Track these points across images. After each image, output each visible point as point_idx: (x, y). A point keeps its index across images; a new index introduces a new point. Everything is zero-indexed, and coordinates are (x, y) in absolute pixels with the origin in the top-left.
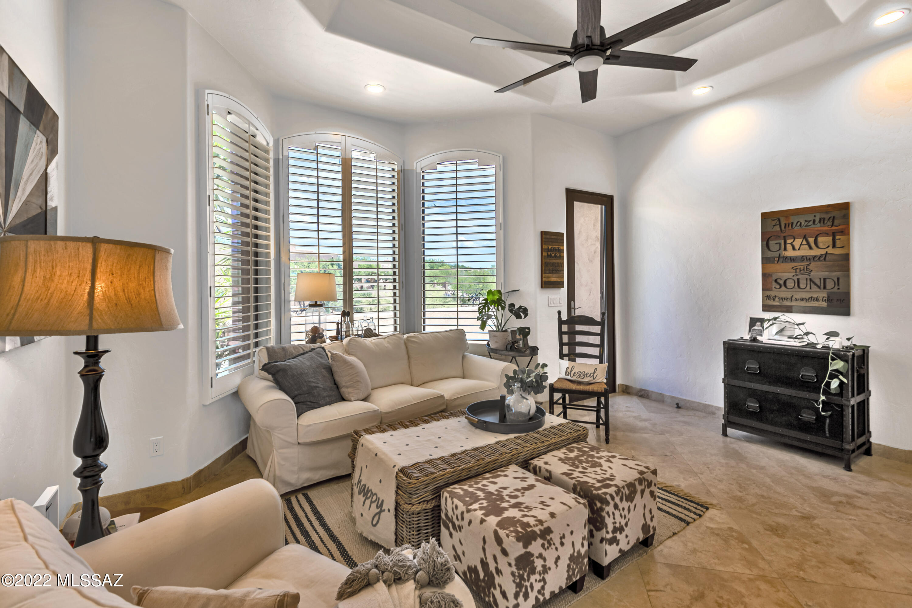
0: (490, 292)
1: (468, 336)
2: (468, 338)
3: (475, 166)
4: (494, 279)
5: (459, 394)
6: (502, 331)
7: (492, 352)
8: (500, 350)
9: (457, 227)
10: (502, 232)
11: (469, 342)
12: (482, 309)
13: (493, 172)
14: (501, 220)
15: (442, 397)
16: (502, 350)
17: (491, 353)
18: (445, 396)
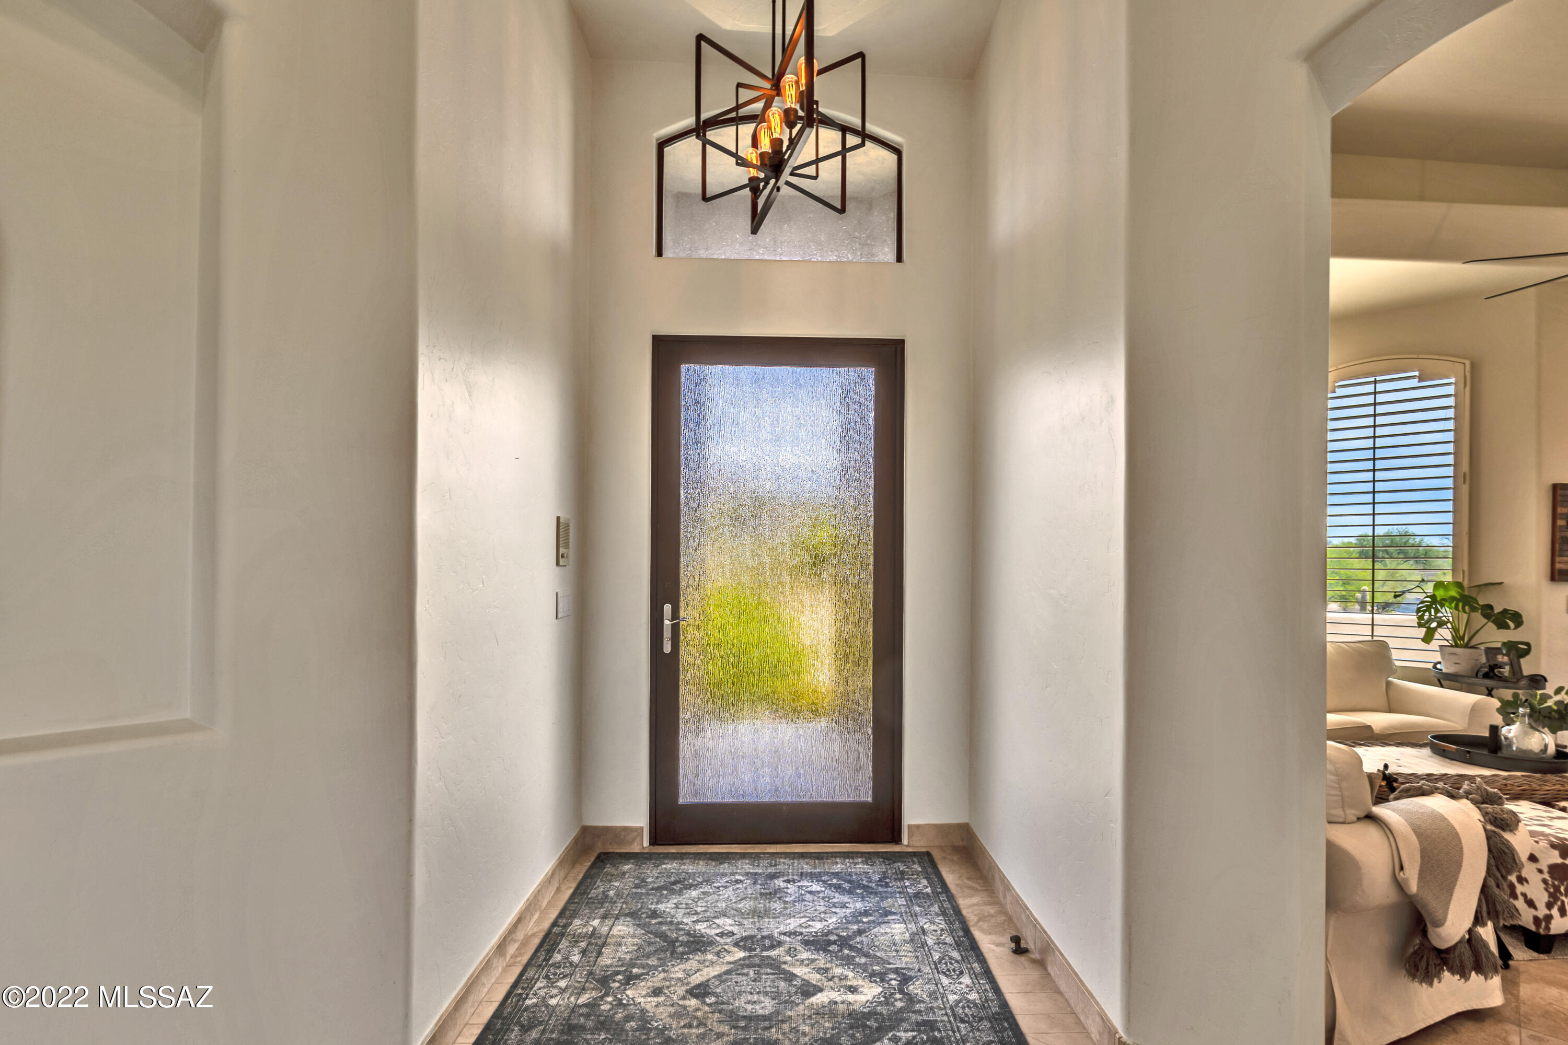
0: (1439, 585)
1: (1395, 655)
2: (1394, 657)
3: (1414, 383)
4: (1448, 564)
5: (1396, 729)
6: (1466, 646)
7: (1444, 680)
8: (1463, 676)
9: (1374, 481)
10: (1465, 489)
11: (1397, 663)
12: (1425, 611)
13: (1451, 390)
14: (1465, 467)
15: (1369, 727)
16: (1468, 677)
17: (1442, 681)
18: (1374, 727)
